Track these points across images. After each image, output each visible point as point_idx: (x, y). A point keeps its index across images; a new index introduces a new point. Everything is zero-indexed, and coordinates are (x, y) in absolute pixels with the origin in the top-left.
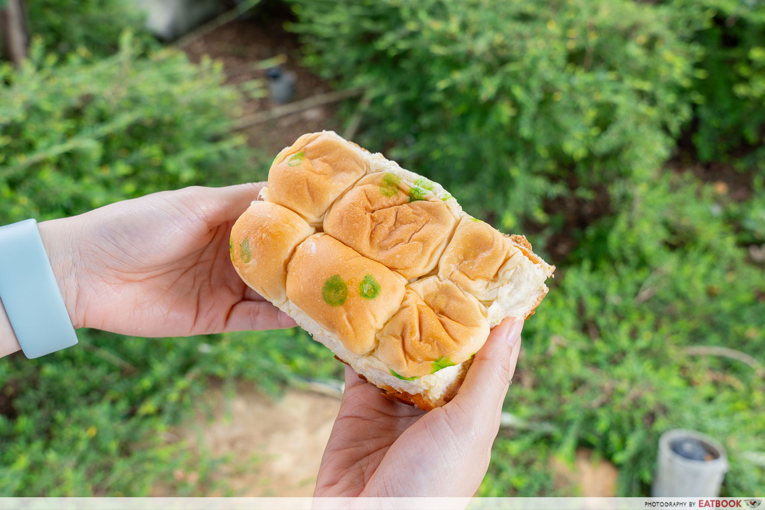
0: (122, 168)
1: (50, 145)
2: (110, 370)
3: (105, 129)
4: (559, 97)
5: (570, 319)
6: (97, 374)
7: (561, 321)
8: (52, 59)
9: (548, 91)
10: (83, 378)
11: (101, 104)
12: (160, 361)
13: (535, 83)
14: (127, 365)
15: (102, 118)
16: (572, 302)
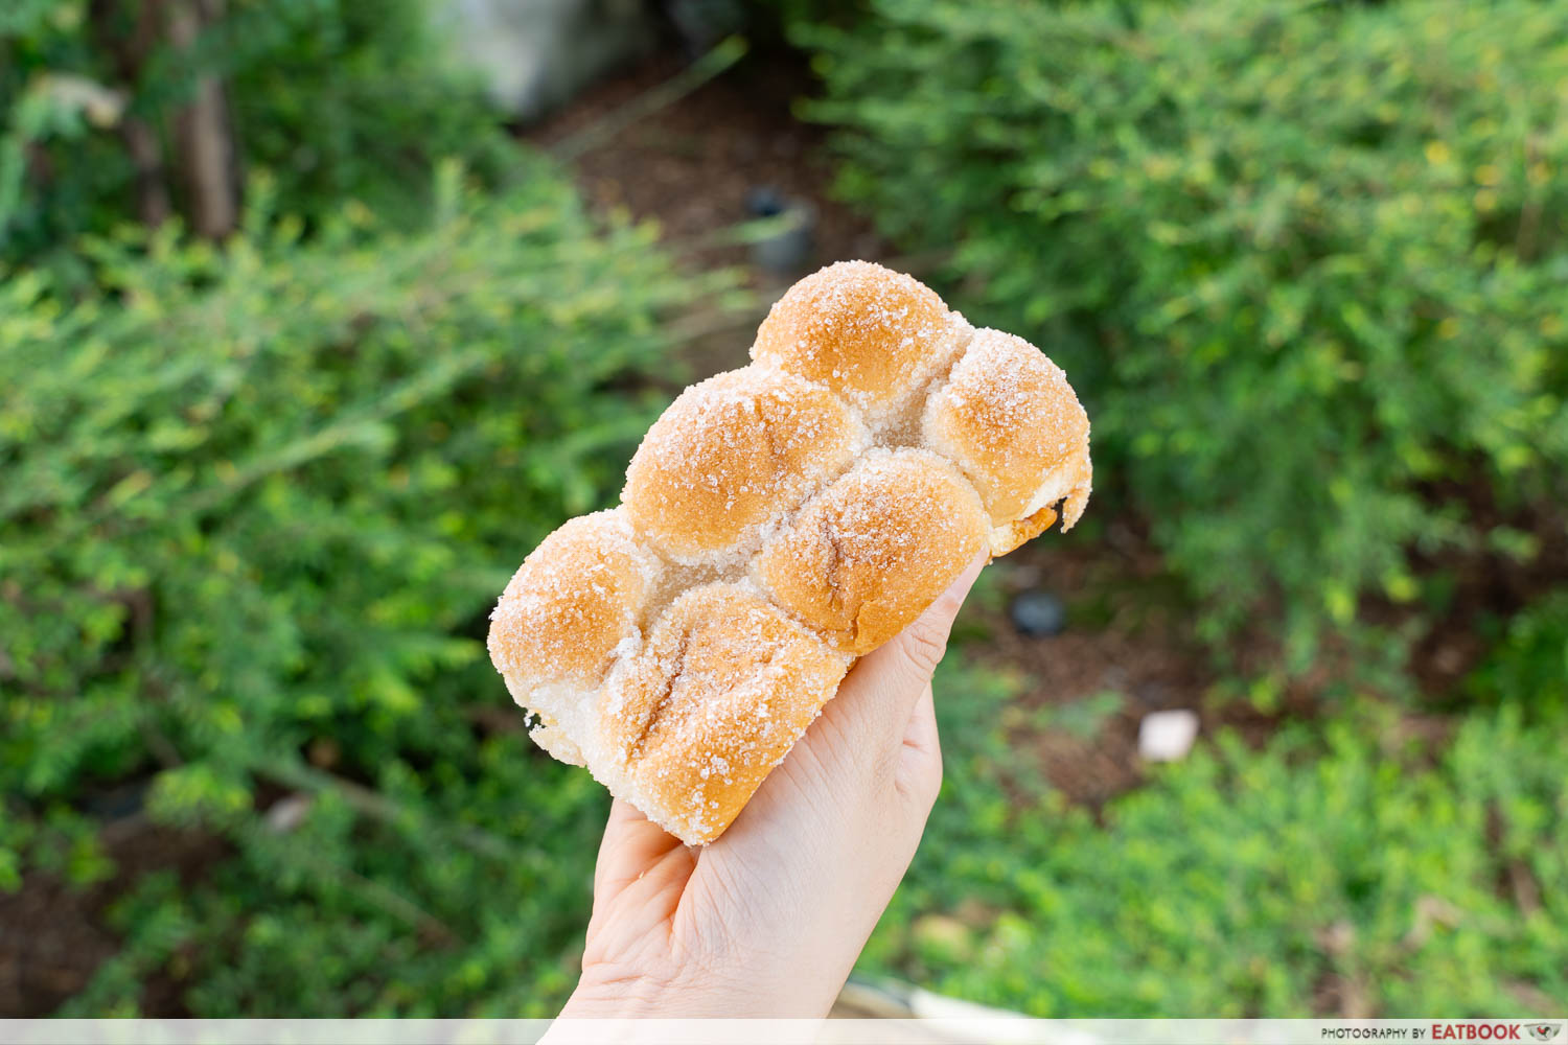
0: (436, 475)
1: (287, 437)
2: (397, 933)
3: (404, 396)
4: (1452, 330)
5: (1466, 856)
6: (365, 942)
7: (1444, 859)
8: (290, 229)
9: (1427, 315)
10: (336, 949)
11: (398, 339)
12: (506, 921)
13: (1395, 300)
14: (434, 927)
15: (397, 368)
16: (1473, 814)
